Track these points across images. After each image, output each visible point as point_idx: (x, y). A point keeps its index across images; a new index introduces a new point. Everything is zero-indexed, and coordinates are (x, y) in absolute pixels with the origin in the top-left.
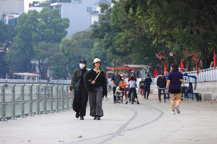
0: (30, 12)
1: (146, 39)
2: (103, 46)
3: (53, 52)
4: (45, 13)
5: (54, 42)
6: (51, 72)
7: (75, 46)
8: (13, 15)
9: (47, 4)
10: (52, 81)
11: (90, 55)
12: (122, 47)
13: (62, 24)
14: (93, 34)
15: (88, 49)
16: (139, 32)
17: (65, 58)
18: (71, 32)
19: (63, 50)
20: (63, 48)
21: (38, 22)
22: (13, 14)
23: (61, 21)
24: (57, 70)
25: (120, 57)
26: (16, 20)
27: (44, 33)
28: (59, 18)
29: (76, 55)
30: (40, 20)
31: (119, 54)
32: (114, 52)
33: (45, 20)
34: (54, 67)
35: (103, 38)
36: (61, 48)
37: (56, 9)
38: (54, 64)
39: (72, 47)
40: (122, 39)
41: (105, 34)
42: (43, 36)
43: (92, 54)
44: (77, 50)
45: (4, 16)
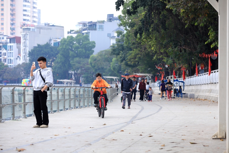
0: (68, 37)
1: (149, 56)
2: (119, 60)
3: (84, 65)
4: (78, 38)
5: (84, 58)
6: (83, 79)
7: (99, 61)
8: (56, 40)
9: (80, 32)
10: (83, 85)
11: (110, 66)
12: (132, 61)
13: (90, 45)
14: (112, 52)
15: (109, 63)
16: (144, 51)
17: (93, 69)
18: (96, 51)
19: (91, 63)
20: (91, 62)
21: (74, 44)
22: (57, 39)
23: (90, 43)
24: (87, 78)
25: (131, 68)
26: (58, 43)
27: (77, 52)
28: (88, 41)
29: (100, 67)
30: (75, 42)
31: (130, 66)
32: (127, 65)
33: (79, 43)
34: (85, 76)
35: (119, 55)
36: (89, 62)
37: (86, 35)
38: (84, 74)
39: (97, 61)
40: (132, 55)
41: (120, 52)
42: (77, 54)
43: (111, 66)
44: (100, 64)
45: (50, 40)
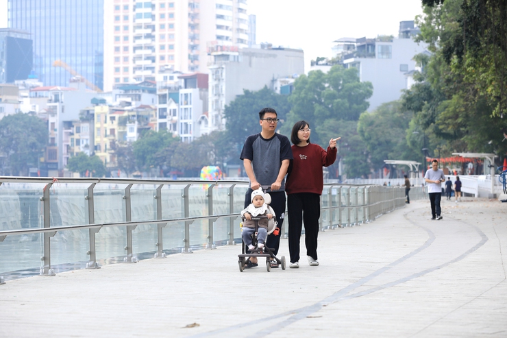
0: (311, 73)
1: (485, 108)
2: (421, 123)
3: (347, 135)
4: (335, 74)
5: (348, 120)
6: (344, 166)
7: (380, 126)
8: (287, 79)
9: (338, 61)
10: (345, 180)
11: (404, 138)
12: (449, 124)
13: (361, 91)
14: (404, 105)
15: (402, 130)
16: (473, 97)
17: (366, 144)
18: (374, 103)
19: (362, 132)
20: (361, 128)
21: (324, 88)
22: (287, 77)
23: (360, 86)
24: (353, 164)
25: (448, 142)
26: (291, 87)
27: (332, 106)
28: (357, 82)
29: (382, 139)
30: (327, 85)
31: (446, 136)
32: (439, 133)
33: (336, 86)
34: (348, 159)
35: (421, 110)
36: (358, 129)
37: (352, 67)
38: (348, 155)
39: (376, 126)
40: (448, 111)
41: (423, 104)
42: (331, 110)
43: (407, 137)
44: (383, 132)
45: (273, 81)
